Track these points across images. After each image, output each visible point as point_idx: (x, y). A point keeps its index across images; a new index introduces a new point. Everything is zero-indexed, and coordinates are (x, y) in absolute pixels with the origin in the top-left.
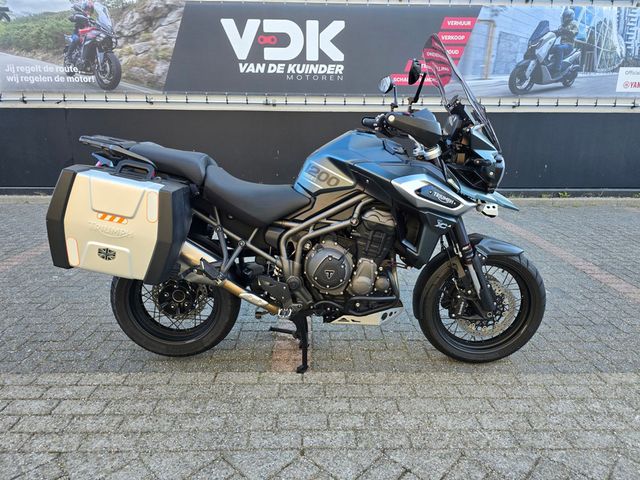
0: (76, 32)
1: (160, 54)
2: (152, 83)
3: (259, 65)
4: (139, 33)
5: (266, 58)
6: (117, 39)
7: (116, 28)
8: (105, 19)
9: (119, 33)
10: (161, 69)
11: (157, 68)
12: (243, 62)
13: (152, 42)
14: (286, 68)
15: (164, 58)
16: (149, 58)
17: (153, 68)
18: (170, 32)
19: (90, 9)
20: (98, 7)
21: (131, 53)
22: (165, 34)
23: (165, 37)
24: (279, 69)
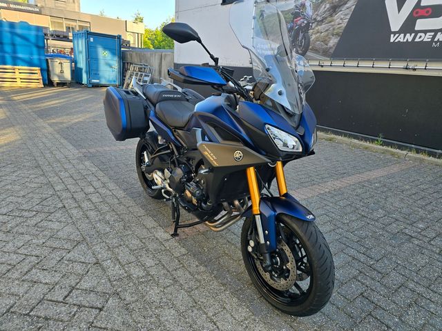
0: (293, 22)
1: (335, 31)
2: (325, 53)
3: (408, 35)
4: (326, 18)
5: (416, 29)
6: (312, 23)
7: (314, 17)
8: (309, 11)
9: (315, 19)
10: (333, 42)
11: (331, 41)
12: (395, 33)
13: (333, 23)
14: (434, 37)
15: (337, 34)
16: (328, 35)
17: (329, 42)
18: (346, 15)
19: (303, 5)
20: (308, 4)
21: (318, 32)
22: (342, 17)
23: (341, 19)
24: (427, 38)
